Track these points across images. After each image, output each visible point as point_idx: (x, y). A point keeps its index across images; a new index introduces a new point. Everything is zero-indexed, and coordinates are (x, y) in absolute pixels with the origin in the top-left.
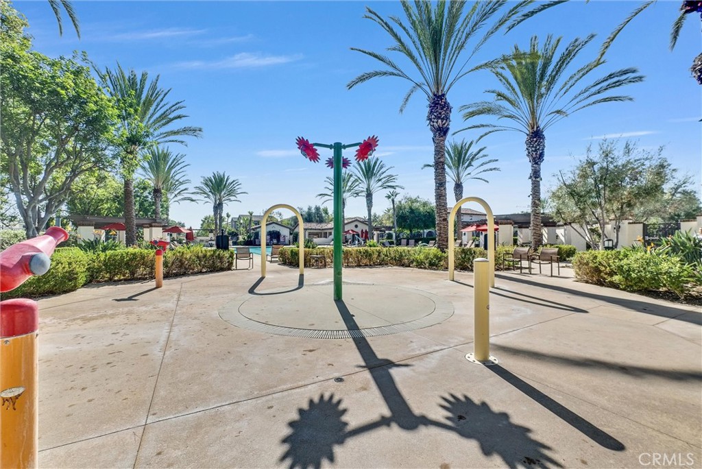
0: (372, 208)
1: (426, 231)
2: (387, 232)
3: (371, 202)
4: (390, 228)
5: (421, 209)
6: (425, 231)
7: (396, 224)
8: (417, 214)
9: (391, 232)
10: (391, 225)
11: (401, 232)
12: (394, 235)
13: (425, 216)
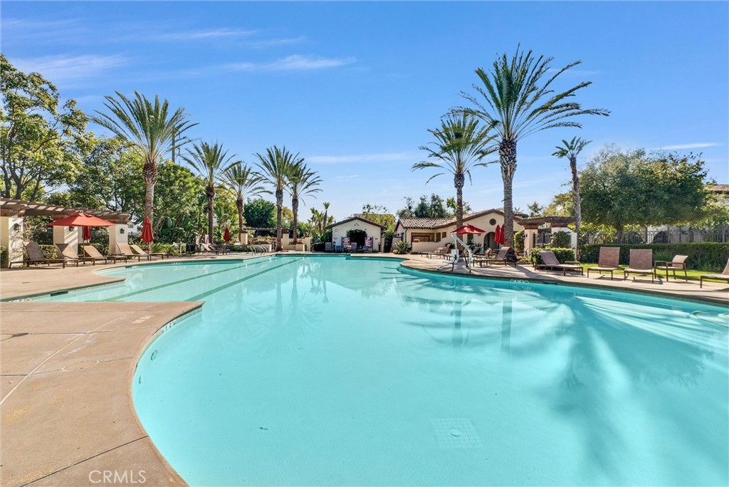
0: (516, 174)
1: (652, 230)
2: (555, 230)
3: (513, 159)
4: (562, 222)
5: (660, 173)
6: (650, 228)
7: (579, 212)
8: (643, 187)
9: (565, 230)
10: (568, 215)
11: (592, 232)
12: (574, 236)
13: (669, 190)
